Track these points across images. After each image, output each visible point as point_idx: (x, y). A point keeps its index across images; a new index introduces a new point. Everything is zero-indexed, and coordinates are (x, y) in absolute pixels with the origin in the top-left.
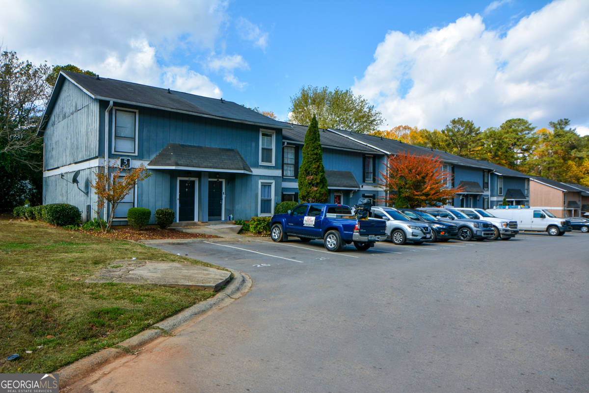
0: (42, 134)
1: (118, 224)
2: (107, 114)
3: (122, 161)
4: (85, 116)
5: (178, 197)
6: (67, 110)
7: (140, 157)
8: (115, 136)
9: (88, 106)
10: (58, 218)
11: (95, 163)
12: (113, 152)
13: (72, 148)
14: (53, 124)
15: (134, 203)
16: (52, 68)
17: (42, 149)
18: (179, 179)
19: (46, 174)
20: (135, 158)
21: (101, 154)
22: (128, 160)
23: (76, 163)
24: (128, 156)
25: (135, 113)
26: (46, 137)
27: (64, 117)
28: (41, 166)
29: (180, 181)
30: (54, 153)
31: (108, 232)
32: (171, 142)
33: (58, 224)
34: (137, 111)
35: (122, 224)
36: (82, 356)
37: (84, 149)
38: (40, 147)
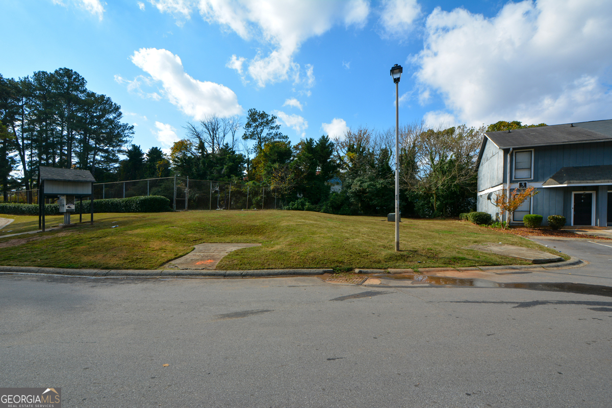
0: (477, 171)
1: (516, 225)
2: (508, 156)
3: (521, 185)
4: (496, 158)
5: (573, 206)
6: (489, 156)
7: (536, 180)
8: (515, 169)
9: (498, 152)
10: (477, 220)
11: (501, 187)
12: (513, 179)
13: (490, 179)
14: (482, 165)
15: (530, 211)
16: (487, 128)
17: (477, 179)
18: (573, 193)
19: (479, 194)
20: (531, 181)
21: (504, 181)
22: (525, 184)
23: (492, 187)
24: (526, 181)
25: (531, 151)
26: (479, 172)
27: (487, 160)
28: (476, 189)
29: (575, 194)
30: (482, 181)
31: (506, 229)
32: (564, 166)
33: (477, 224)
34: (533, 150)
35: (520, 225)
36: (440, 267)
37: (496, 179)
38: (475, 178)
